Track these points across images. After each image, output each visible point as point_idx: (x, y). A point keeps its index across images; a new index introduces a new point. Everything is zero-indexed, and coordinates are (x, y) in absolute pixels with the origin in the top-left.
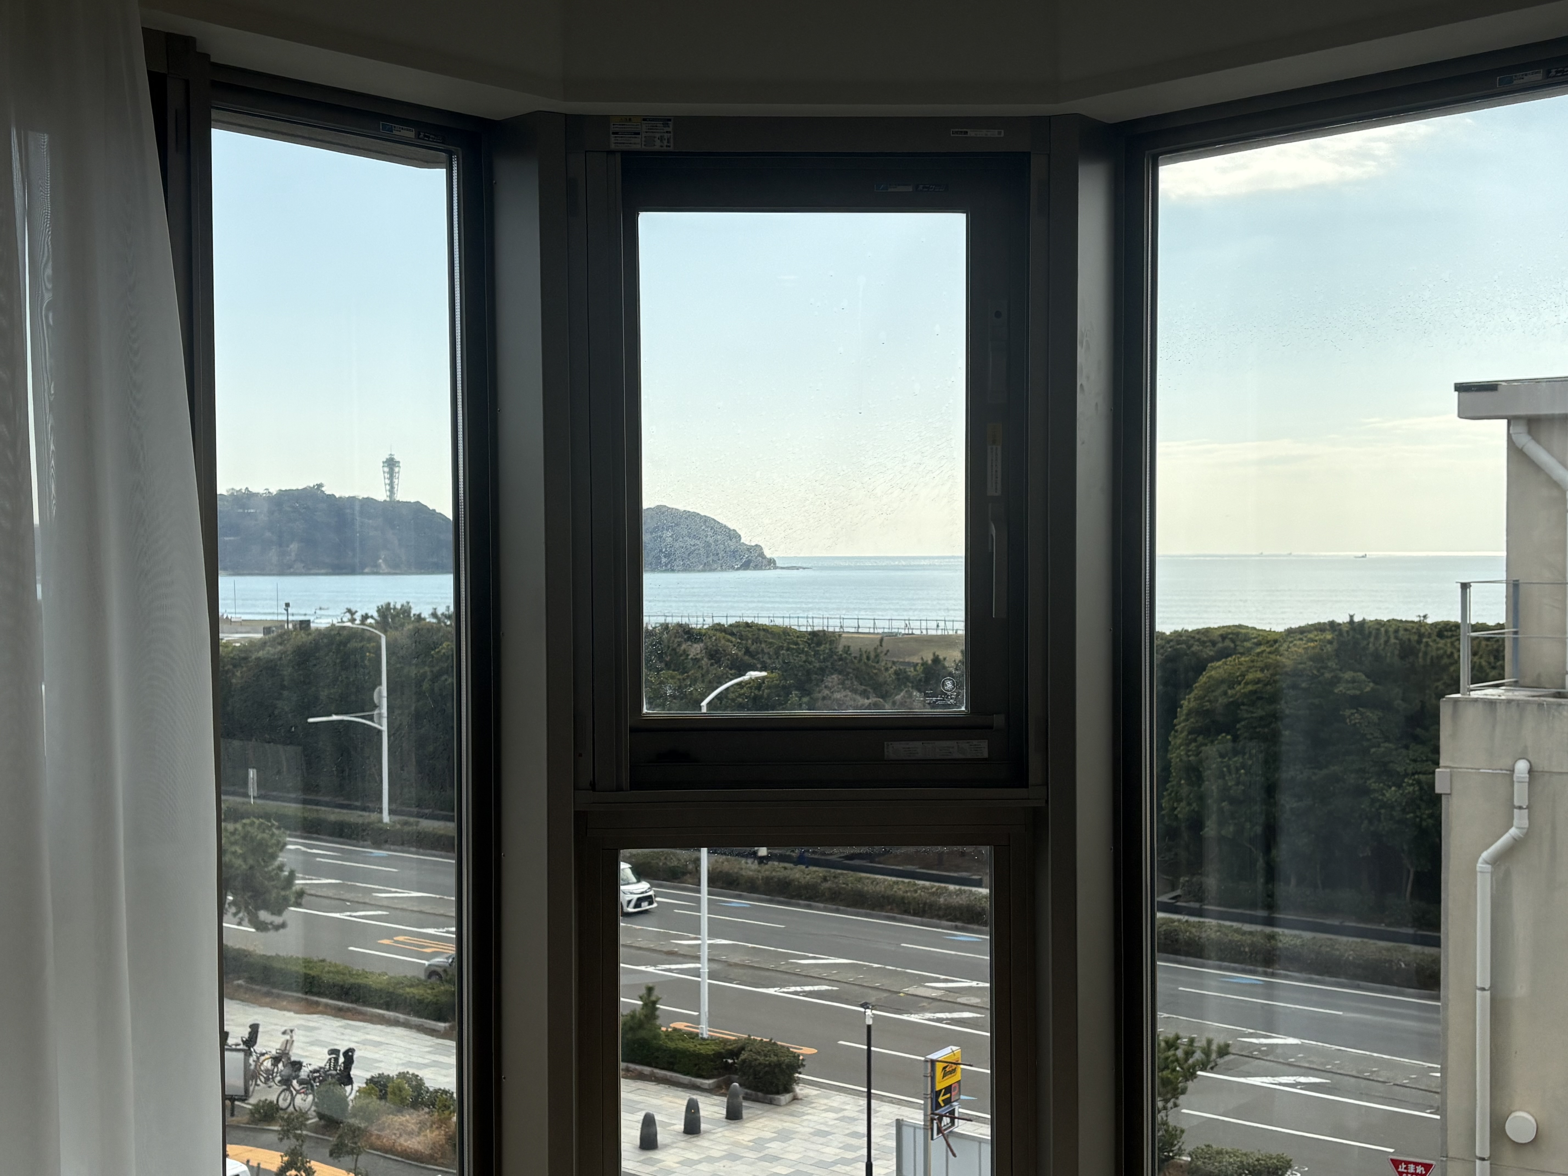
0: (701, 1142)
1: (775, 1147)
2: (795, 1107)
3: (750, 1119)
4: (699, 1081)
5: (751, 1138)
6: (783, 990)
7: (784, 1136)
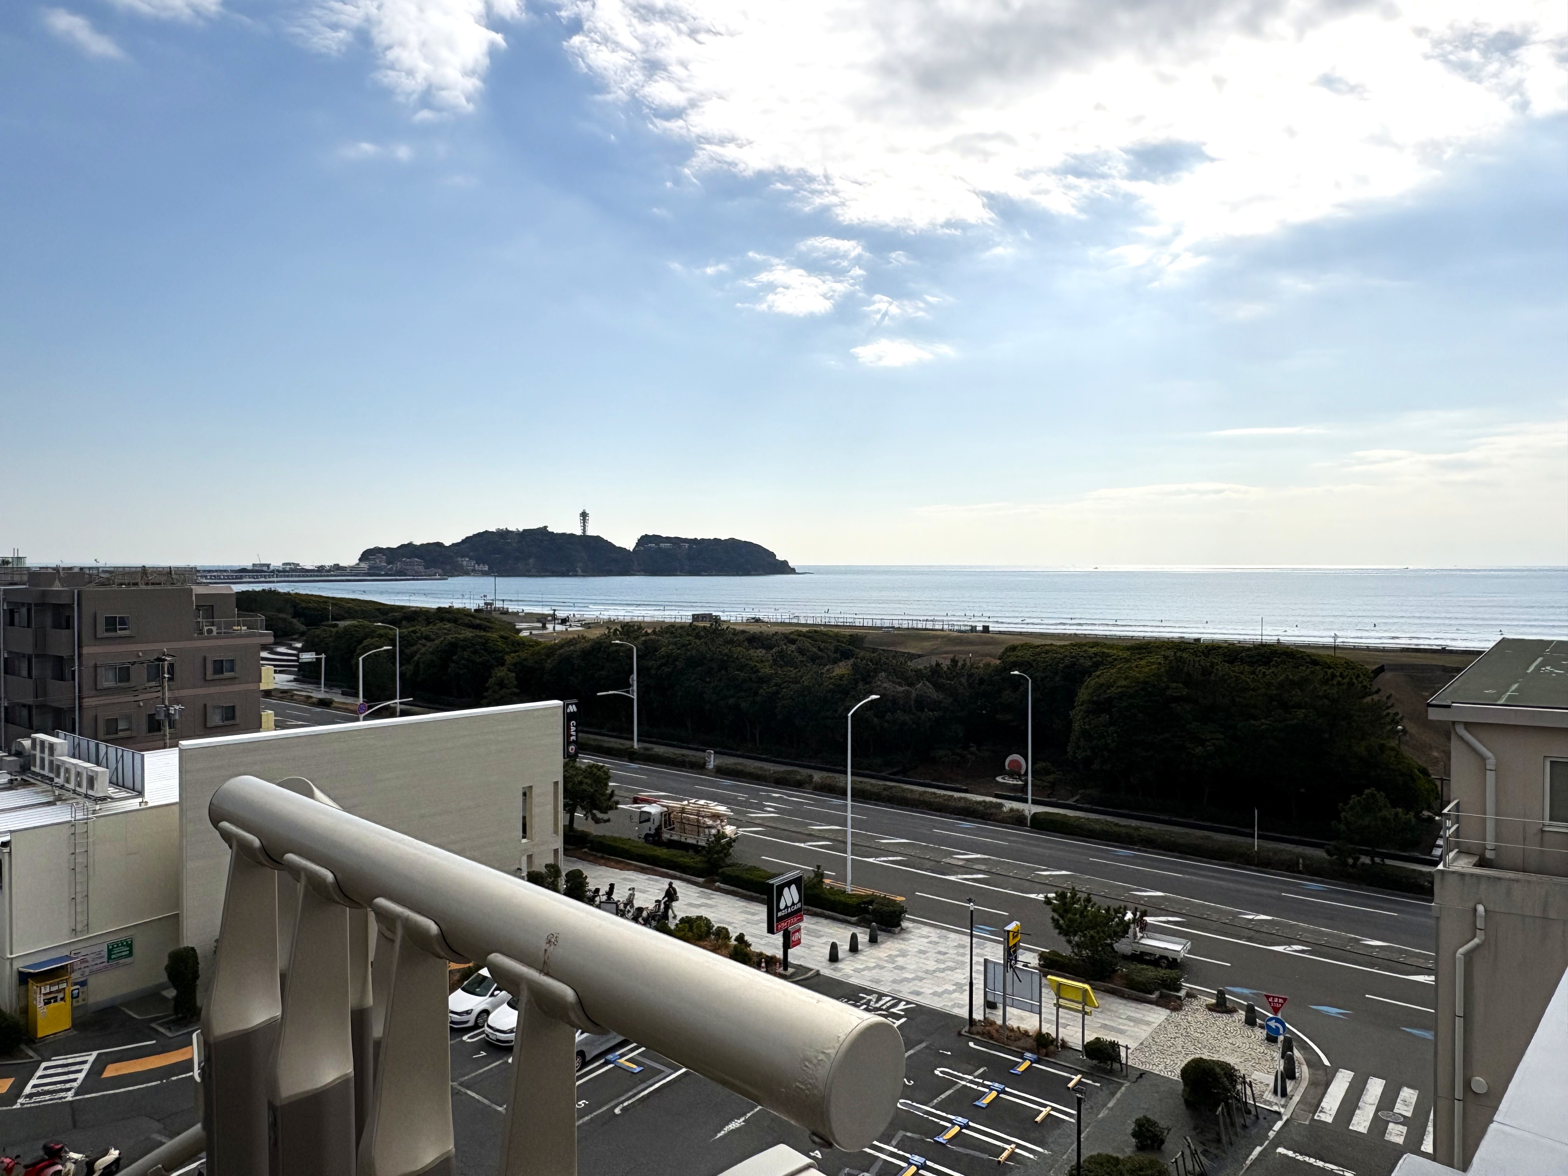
0: (860, 957)
1: (900, 961)
2: (906, 936)
3: (882, 943)
4: (849, 918)
5: (886, 955)
6: (878, 859)
7: (903, 954)
